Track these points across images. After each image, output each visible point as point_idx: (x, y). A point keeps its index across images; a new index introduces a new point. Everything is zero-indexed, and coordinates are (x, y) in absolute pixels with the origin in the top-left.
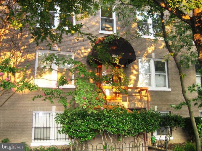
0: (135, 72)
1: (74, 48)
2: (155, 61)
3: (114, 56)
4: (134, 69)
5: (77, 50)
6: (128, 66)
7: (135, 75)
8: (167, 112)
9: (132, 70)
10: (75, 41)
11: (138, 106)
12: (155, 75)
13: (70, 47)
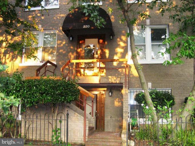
0: (122, 44)
1: (57, 26)
2: (151, 29)
3: (85, 27)
4: (121, 40)
5: (59, 27)
6: (112, 37)
7: (123, 48)
8: (166, 90)
9: (119, 42)
10: (58, 18)
11: (112, 81)
12: (152, 45)
13: (53, 25)
